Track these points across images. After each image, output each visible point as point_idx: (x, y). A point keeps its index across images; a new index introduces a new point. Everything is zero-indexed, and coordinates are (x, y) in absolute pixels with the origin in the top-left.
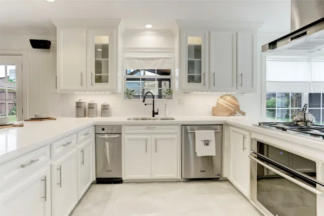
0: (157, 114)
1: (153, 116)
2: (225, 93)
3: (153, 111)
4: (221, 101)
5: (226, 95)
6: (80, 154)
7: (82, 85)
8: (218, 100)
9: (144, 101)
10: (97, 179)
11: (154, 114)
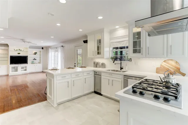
0: (122, 68)
1: (121, 70)
2: (167, 59)
3: (121, 67)
4: (164, 64)
5: (168, 60)
6: (84, 80)
7: (93, 55)
8: (162, 63)
9: (114, 62)
10: (94, 91)
11: (121, 68)
